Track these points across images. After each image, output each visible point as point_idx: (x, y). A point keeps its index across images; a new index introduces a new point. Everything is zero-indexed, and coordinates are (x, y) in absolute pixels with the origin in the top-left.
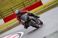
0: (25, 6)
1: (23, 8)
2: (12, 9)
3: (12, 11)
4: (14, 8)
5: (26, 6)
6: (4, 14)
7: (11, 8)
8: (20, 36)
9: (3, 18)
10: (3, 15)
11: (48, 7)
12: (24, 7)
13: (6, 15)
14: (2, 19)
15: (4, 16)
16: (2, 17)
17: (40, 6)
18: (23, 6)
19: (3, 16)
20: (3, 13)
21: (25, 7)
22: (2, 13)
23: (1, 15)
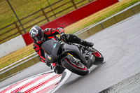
0: (74, 5)
1: (71, 9)
2: (43, 12)
3: (44, 17)
4: (49, 9)
5: (77, 5)
7: (42, 10)
8: (62, 79)
9: (21, 34)
10: (22, 25)
11: (132, 8)
12: (74, 8)
14: (21, 36)
15: (24, 29)
16: (20, 32)
17: (112, 6)
18: (71, 4)
19: (21, 29)
20: (23, 22)
21: (76, 8)
22: (19, 21)
23: (17, 27)
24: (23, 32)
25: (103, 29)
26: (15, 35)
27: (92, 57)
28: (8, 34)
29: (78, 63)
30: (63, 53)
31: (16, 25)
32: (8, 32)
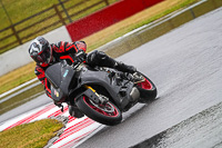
6: (72, 7)
9: (64, 24)
10: (65, 11)
13: (80, 12)
15: (69, 17)
19: (64, 16)
22: (61, 3)
23: (58, 13)
24: (67, 22)
25: (195, 17)
26: (55, 25)
27: (133, 91)
28: (43, 25)
29: (105, 103)
30: (79, 86)
31: (57, 10)
32: (43, 21)
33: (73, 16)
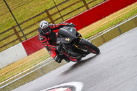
2: (49, 14)
5: (89, 5)
7: (46, 11)
10: (22, 30)
12: (85, 8)
14: (21, 44)
18: (82, 4)
20: (22, 27)
21: (88, 8)
22: (18, 25)
33: (27, 34)
